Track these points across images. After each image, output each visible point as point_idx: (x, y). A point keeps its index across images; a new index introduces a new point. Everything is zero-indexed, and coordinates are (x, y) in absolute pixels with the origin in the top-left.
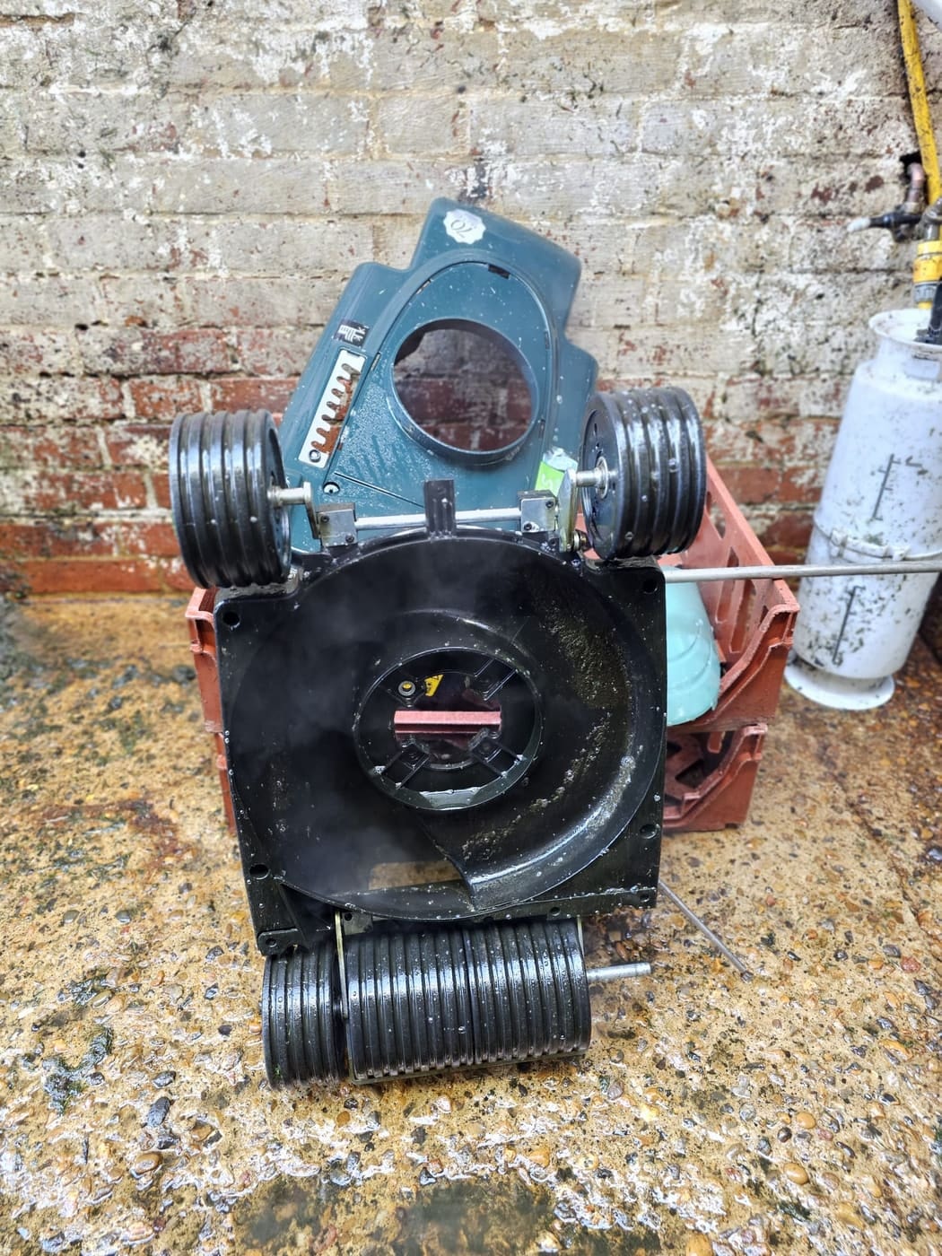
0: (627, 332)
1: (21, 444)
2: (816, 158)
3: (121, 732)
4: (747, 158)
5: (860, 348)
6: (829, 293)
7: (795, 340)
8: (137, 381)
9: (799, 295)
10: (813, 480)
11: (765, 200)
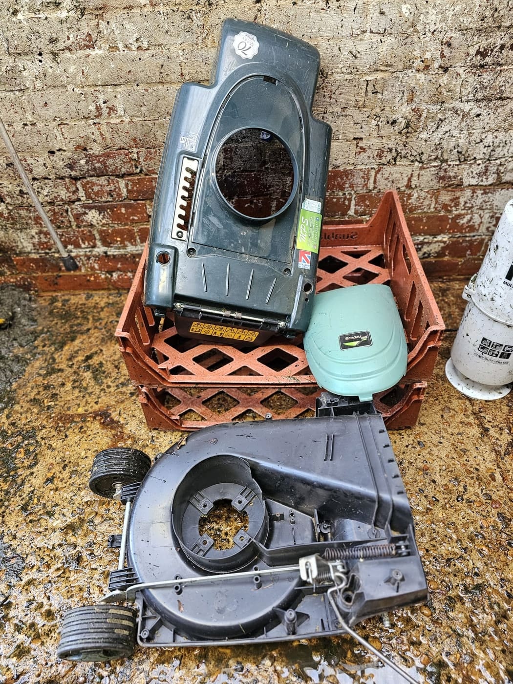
0: (360, 142)
1: (27, 216)
2: (480, 30)
3: (93, 373)
4: (435, 33)
5: (501, 145)
6: (484, 113)
7: (462, 142)
8: (85, 181)
9: (465, 115)
10: (469, 221)
11: (446, 59)
